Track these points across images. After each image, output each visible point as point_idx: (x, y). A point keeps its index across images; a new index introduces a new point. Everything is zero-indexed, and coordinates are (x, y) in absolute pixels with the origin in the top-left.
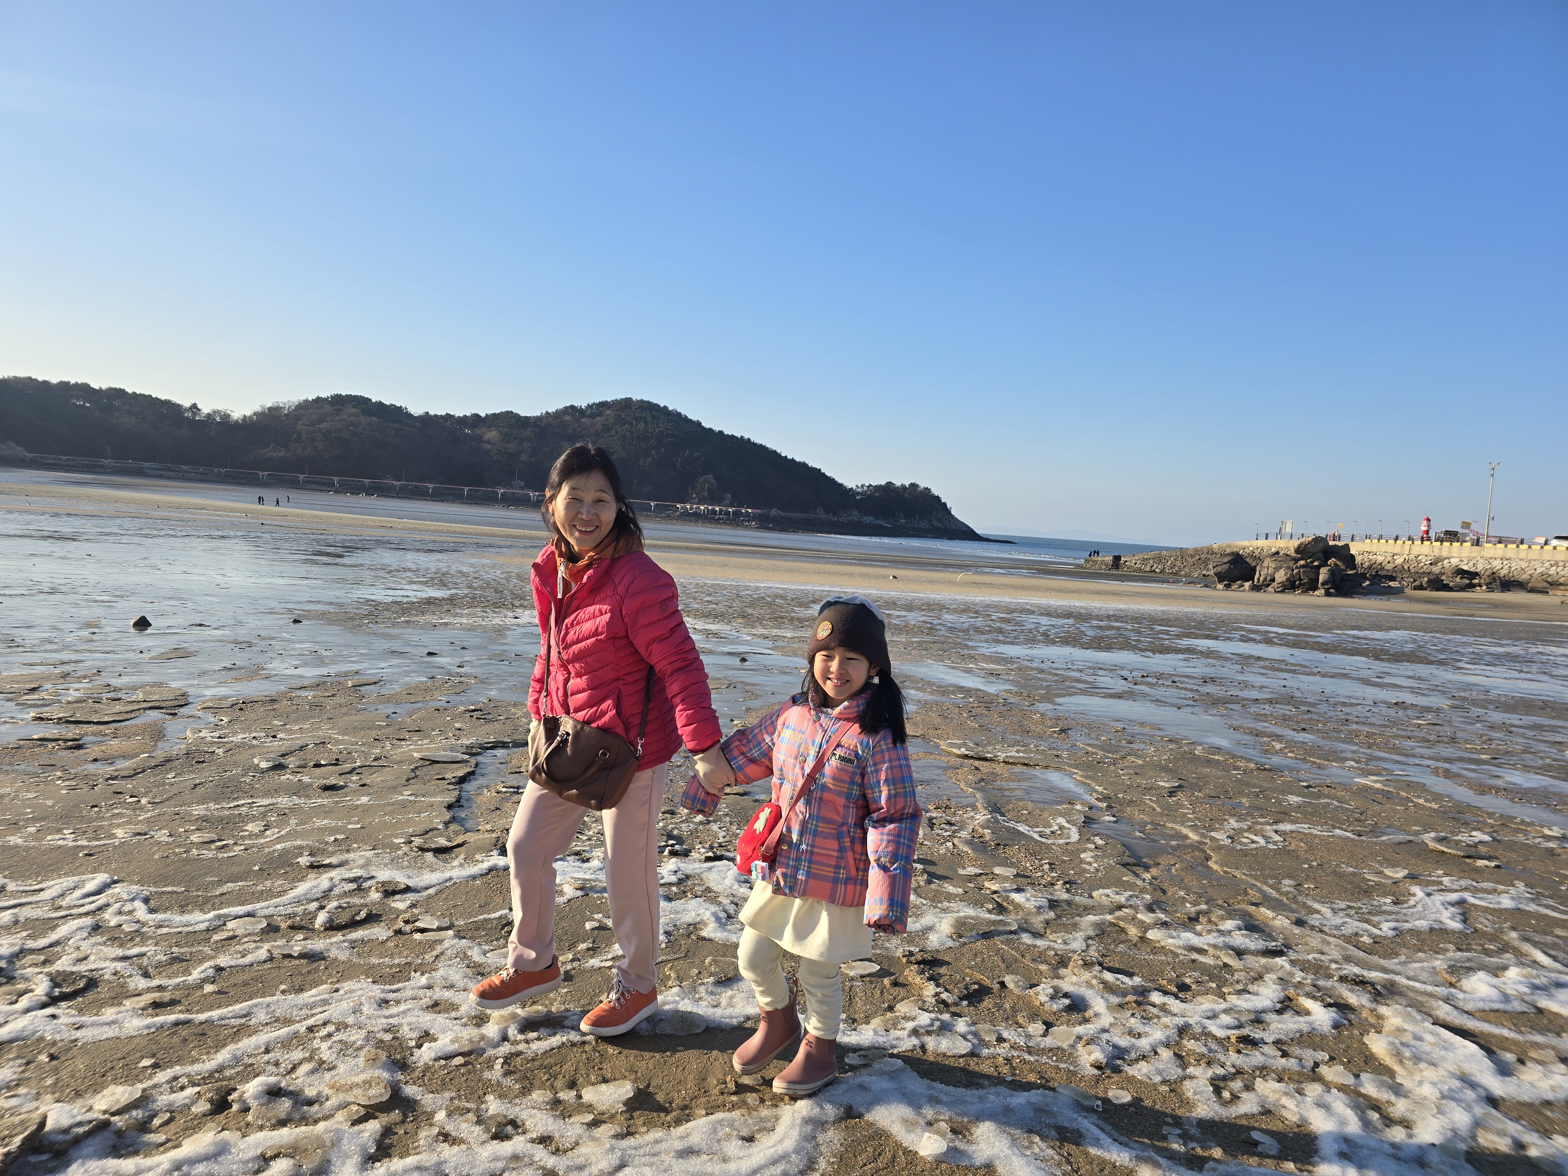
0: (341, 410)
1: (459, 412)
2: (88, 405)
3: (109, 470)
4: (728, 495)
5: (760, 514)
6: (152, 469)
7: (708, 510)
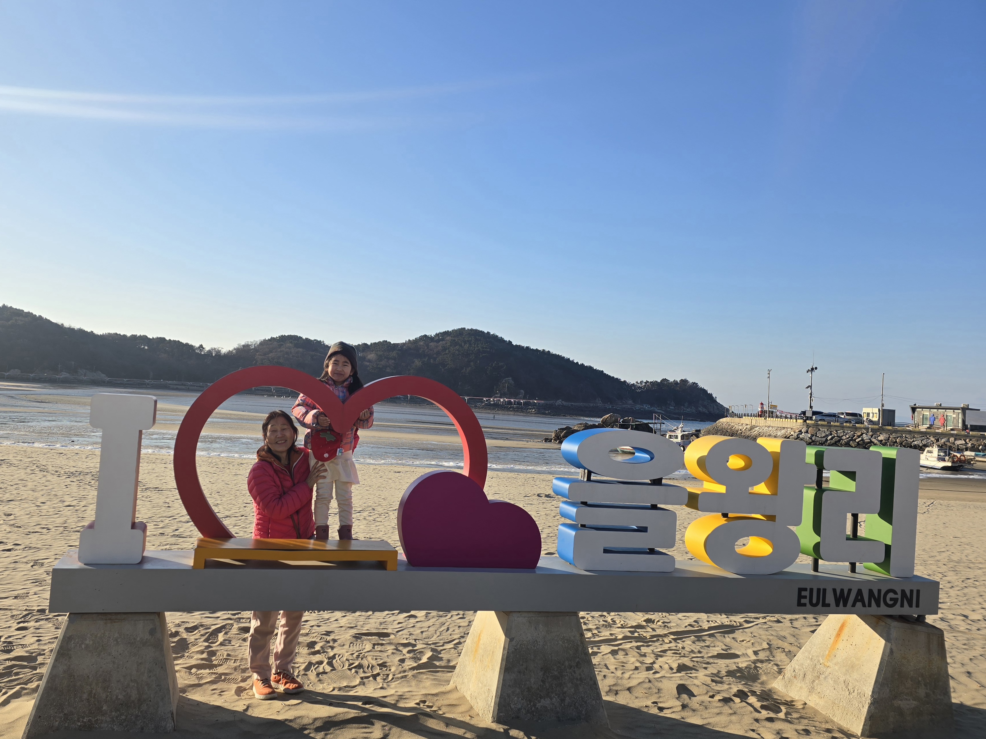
0: (283, 345)
2: (146, 348)
3: (149, 386)
4: (522, 391)
5: (547, 404)
6: (173, 385)
7: (505, 402)
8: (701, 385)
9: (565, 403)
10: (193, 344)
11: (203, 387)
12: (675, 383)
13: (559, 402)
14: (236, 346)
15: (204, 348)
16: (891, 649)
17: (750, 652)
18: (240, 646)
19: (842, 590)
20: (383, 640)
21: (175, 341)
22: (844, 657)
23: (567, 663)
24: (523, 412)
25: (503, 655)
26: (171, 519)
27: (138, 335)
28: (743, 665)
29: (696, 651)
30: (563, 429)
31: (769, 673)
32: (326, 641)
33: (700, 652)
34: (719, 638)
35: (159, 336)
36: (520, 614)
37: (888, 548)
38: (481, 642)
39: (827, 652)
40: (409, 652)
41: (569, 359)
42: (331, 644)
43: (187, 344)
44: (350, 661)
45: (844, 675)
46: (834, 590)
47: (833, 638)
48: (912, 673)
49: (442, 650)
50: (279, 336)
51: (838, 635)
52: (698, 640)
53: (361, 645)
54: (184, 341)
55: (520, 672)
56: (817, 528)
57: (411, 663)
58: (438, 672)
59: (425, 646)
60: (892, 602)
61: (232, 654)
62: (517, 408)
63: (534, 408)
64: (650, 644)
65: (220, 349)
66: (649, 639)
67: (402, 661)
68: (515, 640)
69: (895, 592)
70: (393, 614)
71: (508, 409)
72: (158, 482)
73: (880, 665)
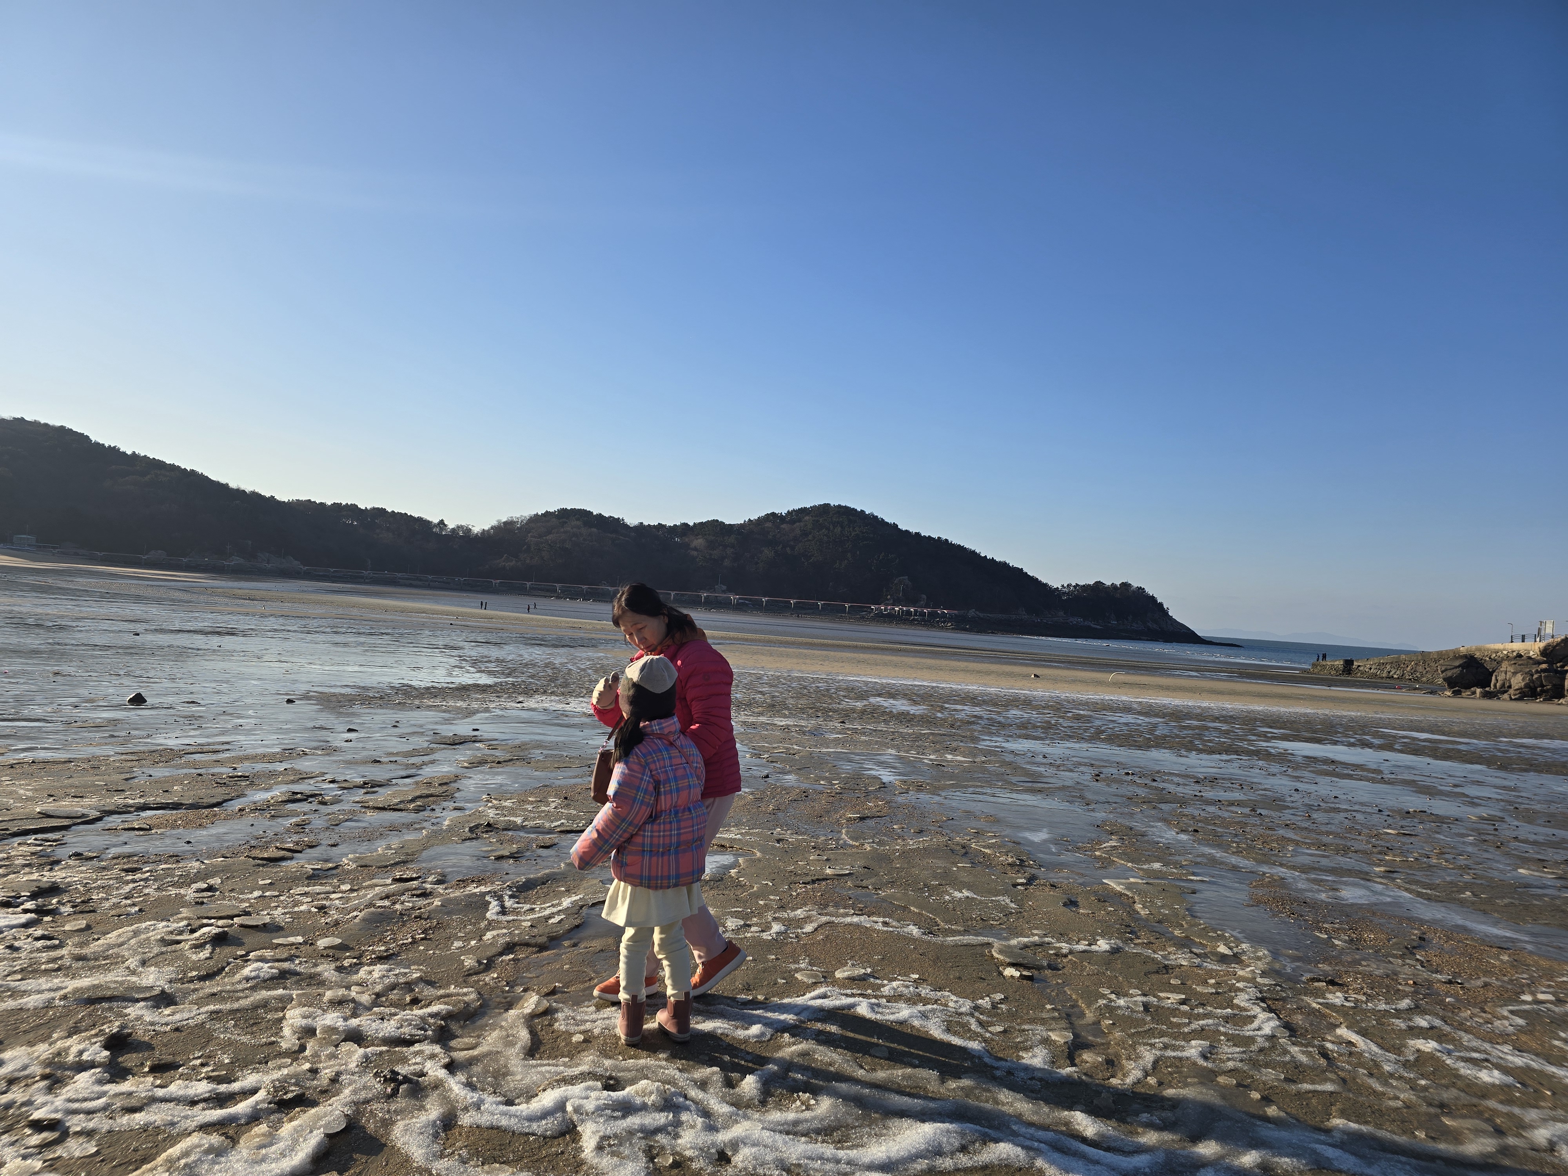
0: (566, 523)
1: (670, 522)
2: (357, 523)
3: (369, 579)
4: (923, 596)
5: (958, 615)
6: (404, 579)
7: (903, 611)
8: (1150, 591)
9: (981, 615)
10: (430, 519)
12: (1114, 588)
14: (494, 523)
15: (446, 525)
21: (400, 514)
24: (927, 625)
27: (344, 503)
35: (376, 506)
43: (420, 519)
50: (557, 510)
54: (415, 515)
62: (919, 620)
63: (945, 621)
65: (471, 527)
71: (907, 622)
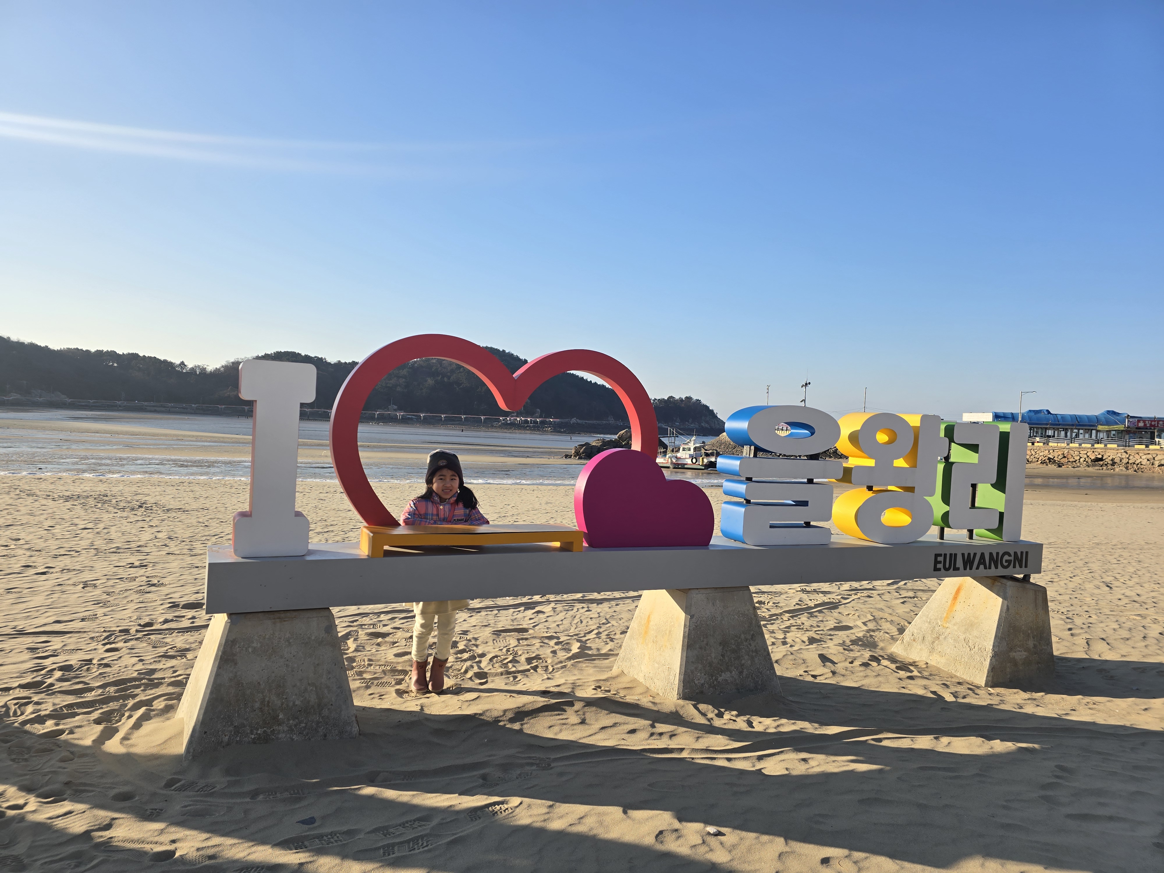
2: (115, 365)
3: (121, 408)
4: (538, 410)
5: (562, 422)
6: (150, 406)
7: (522, 420)
8: (704, 402)
9: (579, 421)
10: (173, 361)
11: (187, 409)
12: (681, 400)
13: (574, 420)
14: (224, 363)
15: (186, 366)
16: (1008, 606)
17: (859, 623)
18: (377, 651)
19: (969, 554)
20: (523, 635)
21: (150, 358)
22: (962, 618)
23: (743, 636)
24: (539, 430)
25: (684, 632)
26: (216, 537)
27: (105, 350)
28: (860, 635)
29: (815, 625)
30: (582, 446)
31: (884, 640)
32: (467, 640)
33: (818, 626)
34: (827, 613)
35: (131, 352)
36: (698, 591)
37: (1001, 515)
38: (651, 623)
39: (945, 614)
40: (556, 644)
41: (583, 377)
42: (473, 642)
43: (165, 361)
44: (502, 657)
45: (964, 634)
46: (963, 555)
47: (950, 602)
48: (1023, 627)
49: (587, 640)
50: (274, 353)
51: (955, 598)
52: (811, 616)
53: (504, 641)
54: (162, 358)
55: (701, 648)
56: (946, 498)
57: (565, 654)
58: (594, 660)
59: (569, 638)
60: (1007, 564)
61: (374, 658)
62: (534, 427)
63: (550, 427)
64: (772, 622)
65: (206, 366)
66: (769, 618)
67: (554, 652)
68: (695, 617)
69: (1010, 555)
70: (519, 611)
71: (525, 428)
72: (178, 503)
73: (998, 622)
